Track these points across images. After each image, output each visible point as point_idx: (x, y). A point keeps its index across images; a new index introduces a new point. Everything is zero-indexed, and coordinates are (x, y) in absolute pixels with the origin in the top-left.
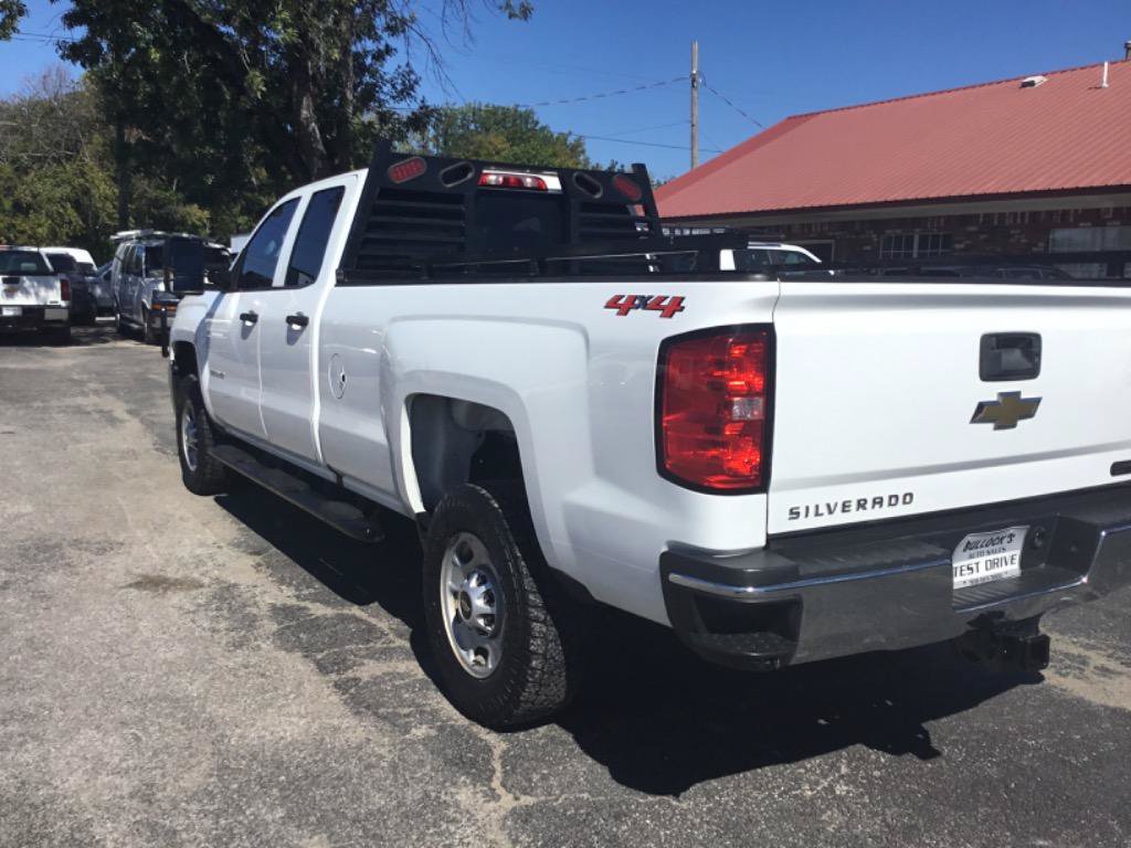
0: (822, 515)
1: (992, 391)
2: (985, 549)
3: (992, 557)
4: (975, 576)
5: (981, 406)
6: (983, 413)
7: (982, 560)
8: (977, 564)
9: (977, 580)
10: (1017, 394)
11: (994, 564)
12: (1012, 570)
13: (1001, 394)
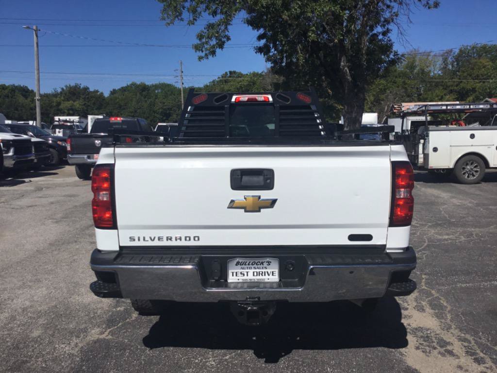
0: (148, 241)
2: (253, 267)
3: (258, 270)
4: (245, 277)
5: (232, 201)
6: (234, 204)
7: (251, 272)
8: (247, 272)
10: (259, 197)
11: (258, 274)
12: (275, 279)
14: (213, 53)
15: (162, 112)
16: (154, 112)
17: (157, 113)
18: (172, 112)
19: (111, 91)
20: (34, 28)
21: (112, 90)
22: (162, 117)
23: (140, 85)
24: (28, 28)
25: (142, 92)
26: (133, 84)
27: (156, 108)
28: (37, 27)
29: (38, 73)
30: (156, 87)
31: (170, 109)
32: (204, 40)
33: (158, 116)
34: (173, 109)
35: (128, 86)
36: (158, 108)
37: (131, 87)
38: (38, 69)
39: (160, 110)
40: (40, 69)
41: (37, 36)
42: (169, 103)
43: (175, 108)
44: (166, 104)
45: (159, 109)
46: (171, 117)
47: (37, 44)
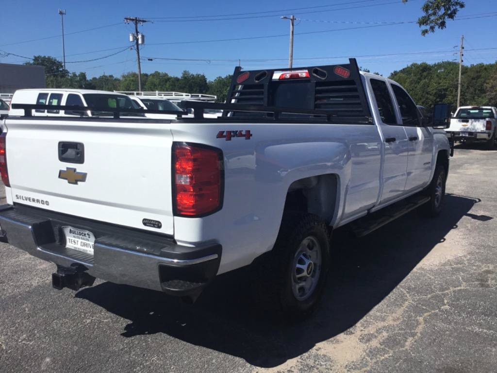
1: (64, 166)
4: (76, 246)
5: (61, 172)
6: (62, 175)
7: (80, 241)
8: (77, 241)
9: (76, 248)
10: (75, 170)
11: (84, 245)
13: (67, 168)
14: (443, 25)
15: (436, 93)
16: (427, 93)
17: (431, 95)
18: (447, 93)
19: (392, 74)
20: (291, 17)
21: (393, 72)
22: (435, 98)
23: (421, 65)
24: (285, 18)
25: (423, 72)
26: (414, 65)
27: (429, 89)
28: (294, 17)
29: (292, 60)
30: (439, 66)
31: (446, 90)
32: (430, 12)
33: (431, 97)
34: (449, 90)
35: (408, 67)
36: (431, 89)
37: (412, 68)
38: (292, 56)
39: (435, 91)
40: (293, 55)
41: (293, 25)
42: (446, 83)
43: (452, 89)
44: (441, 84)
45: (433, 90)
46: (446, 99)
47: (293, 32)
